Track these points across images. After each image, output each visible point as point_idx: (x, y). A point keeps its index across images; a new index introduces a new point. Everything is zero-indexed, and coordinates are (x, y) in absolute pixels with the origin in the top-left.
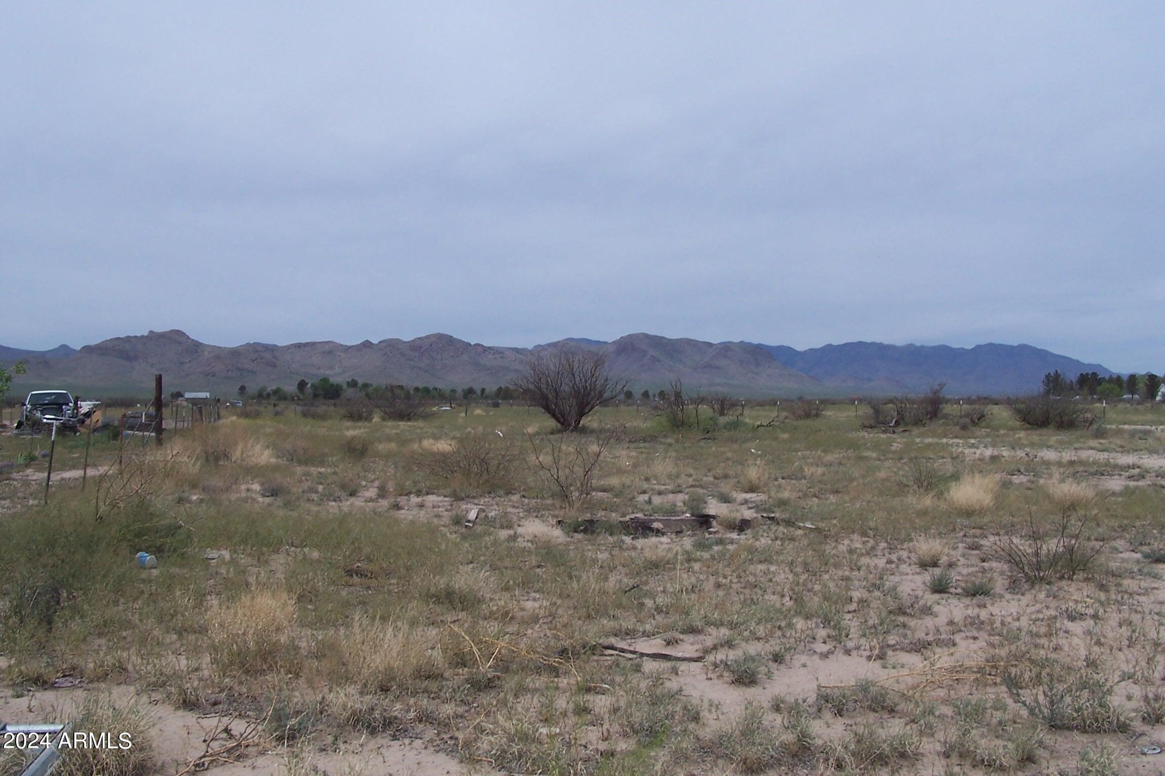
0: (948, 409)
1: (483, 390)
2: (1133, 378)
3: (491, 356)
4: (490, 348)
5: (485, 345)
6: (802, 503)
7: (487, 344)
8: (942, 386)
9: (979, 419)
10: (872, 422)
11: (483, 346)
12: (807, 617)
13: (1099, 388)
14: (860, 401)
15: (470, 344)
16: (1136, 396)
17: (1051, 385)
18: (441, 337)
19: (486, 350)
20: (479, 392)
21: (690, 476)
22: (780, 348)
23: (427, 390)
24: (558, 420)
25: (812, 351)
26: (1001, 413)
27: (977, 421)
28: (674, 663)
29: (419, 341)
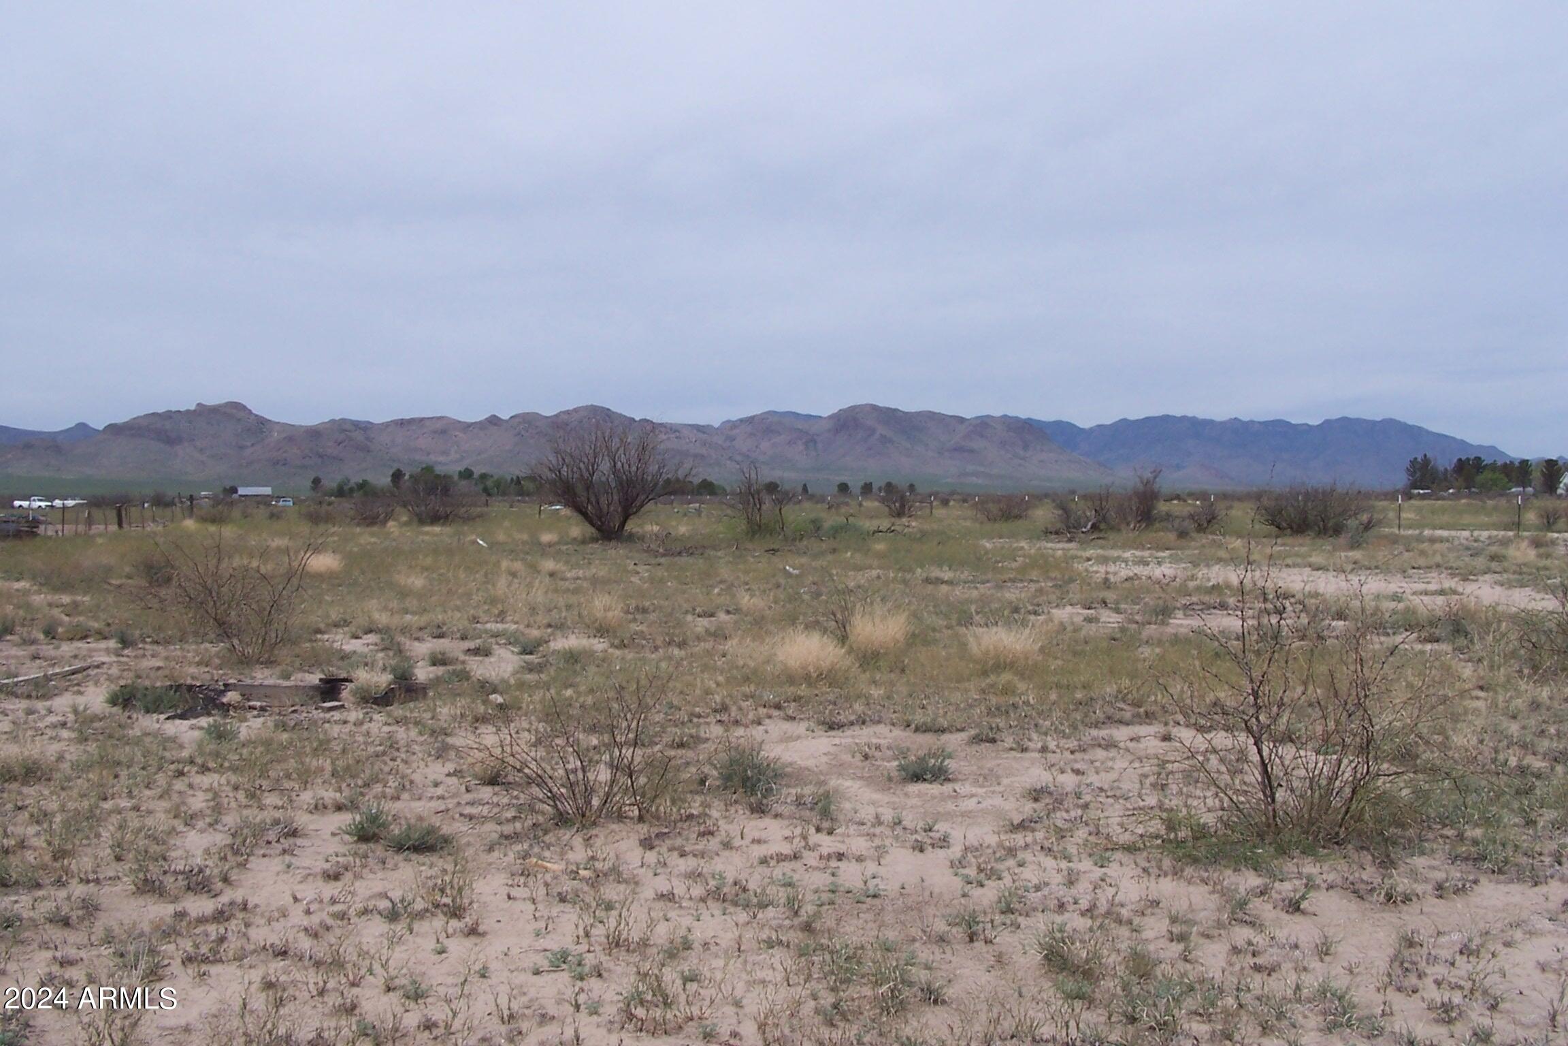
2: (1524, 464)
3: (663, 436)
4: (662, 425)
5: (654, 420)
7: (657, 419)
11: (652, 422)
13: (1481, 479)
16: (1528, 489)
17: (1419, 472)
18: (594, 410)
19: (657, 427)
22: (1057, 424)
25: (1101, 428)
29: (566, 417)
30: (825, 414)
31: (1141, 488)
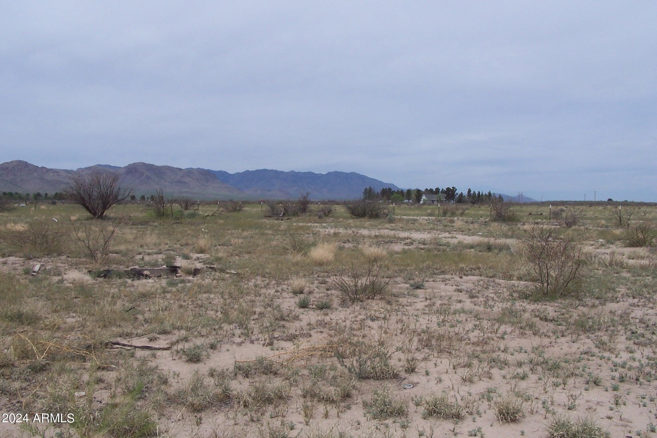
0: (312, 207)
1: (46, 194)
2: (409, 191)
3: (51, 174)
4: (50, 169)
5: (47, 167)
6: (230, 259)
7: (49, 167)
8: (308, 194)
9: (328, 213)
10: (270, 214)
11: (46, 168)
12: (230, 323)
13: (392, 197)
14: (264, 202)
15: (39, 167)
16: (411, 201)
17: (367, 195)
18: (20, 162)
19: (48, 170)
20: (44, 195)
21: (167, 244)
22: (220, 172)
23: (11, 194)
24: (90, 212)
25: (238, 174)
26: (340, 209)
27: (327, 214)
28: (153, 351)
29: (6, 165)
30: (123, 166)
31: (302, 199)
